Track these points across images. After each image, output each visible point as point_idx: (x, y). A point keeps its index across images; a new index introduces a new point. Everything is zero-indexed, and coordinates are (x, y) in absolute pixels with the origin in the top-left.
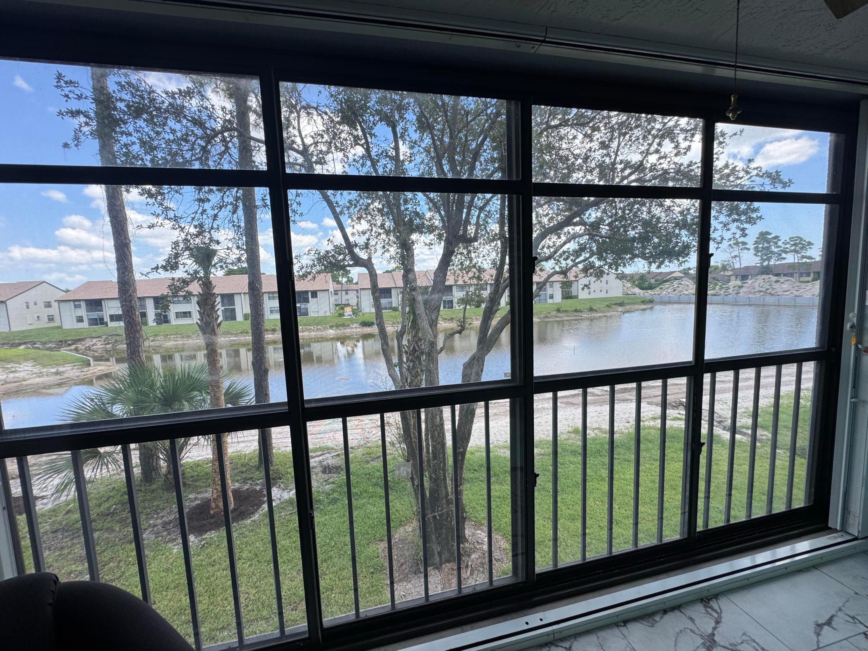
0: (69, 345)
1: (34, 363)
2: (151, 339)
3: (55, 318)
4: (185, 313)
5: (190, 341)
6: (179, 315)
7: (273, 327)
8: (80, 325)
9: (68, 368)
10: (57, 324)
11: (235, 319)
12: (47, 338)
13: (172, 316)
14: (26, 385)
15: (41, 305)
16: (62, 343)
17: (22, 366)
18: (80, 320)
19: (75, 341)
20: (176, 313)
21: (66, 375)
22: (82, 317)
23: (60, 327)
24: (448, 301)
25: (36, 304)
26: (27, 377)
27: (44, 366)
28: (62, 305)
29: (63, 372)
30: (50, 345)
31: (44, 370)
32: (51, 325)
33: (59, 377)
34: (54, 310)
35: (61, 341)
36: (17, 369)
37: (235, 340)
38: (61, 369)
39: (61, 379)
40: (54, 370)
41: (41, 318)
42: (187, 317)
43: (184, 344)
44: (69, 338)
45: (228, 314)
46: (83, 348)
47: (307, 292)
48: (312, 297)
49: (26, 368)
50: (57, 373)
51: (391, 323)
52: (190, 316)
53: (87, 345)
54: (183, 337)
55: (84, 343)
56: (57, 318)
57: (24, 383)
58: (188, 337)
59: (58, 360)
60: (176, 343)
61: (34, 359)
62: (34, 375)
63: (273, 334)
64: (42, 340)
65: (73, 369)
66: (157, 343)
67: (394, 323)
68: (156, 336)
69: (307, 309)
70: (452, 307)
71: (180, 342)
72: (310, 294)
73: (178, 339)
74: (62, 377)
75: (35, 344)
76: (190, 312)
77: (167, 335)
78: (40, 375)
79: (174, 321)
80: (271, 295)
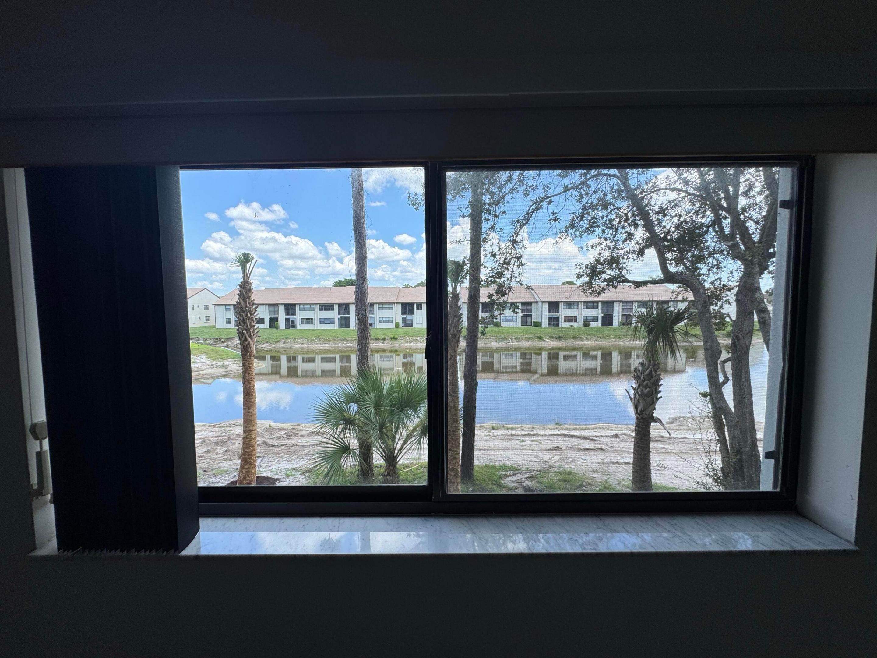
0: (223, 342)
1: (206, 356)
2: (283, 341)
3: (210, 318)
4: (308, 319)
5: (314, 345)
6: (304, 321)
7: (383, 337)
8: (229, 326)
9: (231, 363)
10: (212, 323)
11: (349, 327)
12: (207, 336)
13: (298, 323)
14: (203, 375)
15: (202, 307)
16: (217, 340)
17: (198, 358)
18: (229, 321)
19: (227, 339)
20: (302, 319)
21: (229, 369)
22: (230, 319)
23: (214, 327)
24: (554, 318)
25: (198, 307)
26: (203, 367)
27: (214, 360)
28: (217, 307)
29: (227, 366)
30: (209, 341)
31: (214, 363)
32: (208, 324)
33: (224, 370)
34: (211, 312)
35: (217, 339)
36: (196, 360)
37: (350, 347)
38: (226, 363)
39: (226, 372)
40: (221, 363)
41: (201, 318)
42: (309, 323)
43: (308, 347)
44: (223, 337)
45: (344, 322)
46: (233, 345)
47: (412, 304)
48: (418, 309)
49: (201, 360)
50: (223, 366)
51: (495, 338)
52: (312, 323)
53: (235, 343)
54: (308, 341)
55: (233, 341)
56: (212, 319)
57: (202, 372)
58: (312, 341)
59: (223, 355)
60: (302, 346)
61: (206, 353)
62: (208, 367)
63: (383, 343)
64: (204, 337)
65: (234, 363)
66: (288, 345)
67: (498, 338)
68: (287, 338)
69: (412, 320)
70: (558, 325)
71: (306, 346)
72: (415, 306)
73: (304, 342)
74: (226, 370)
75: (199, 340)
76: (312, 319)
77: (295, 339)
78: (212, 367)
79: (300, 326)
80: (381, 306)
